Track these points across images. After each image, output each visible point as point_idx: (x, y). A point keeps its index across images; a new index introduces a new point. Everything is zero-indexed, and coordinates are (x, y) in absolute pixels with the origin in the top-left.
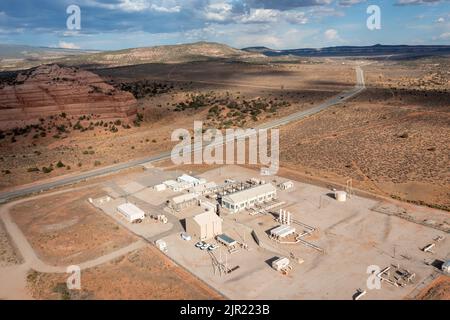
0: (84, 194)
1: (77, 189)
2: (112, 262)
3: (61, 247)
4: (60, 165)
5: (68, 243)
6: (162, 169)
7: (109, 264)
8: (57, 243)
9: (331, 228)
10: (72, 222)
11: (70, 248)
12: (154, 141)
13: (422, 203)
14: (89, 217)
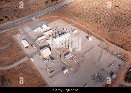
0: (12, 32)
1: (11, 29)
2: (18, 66)
3: (4, 58)
4: (6, 17)
5: (6, 56)
6: (38, 20)
7: (17, 67)
8: (3, 56)
9: (84, 54)
10: (8, 46)
11: (6, 58)
12: (37, 5)
13: (114, 43)
14: (13, 44)
